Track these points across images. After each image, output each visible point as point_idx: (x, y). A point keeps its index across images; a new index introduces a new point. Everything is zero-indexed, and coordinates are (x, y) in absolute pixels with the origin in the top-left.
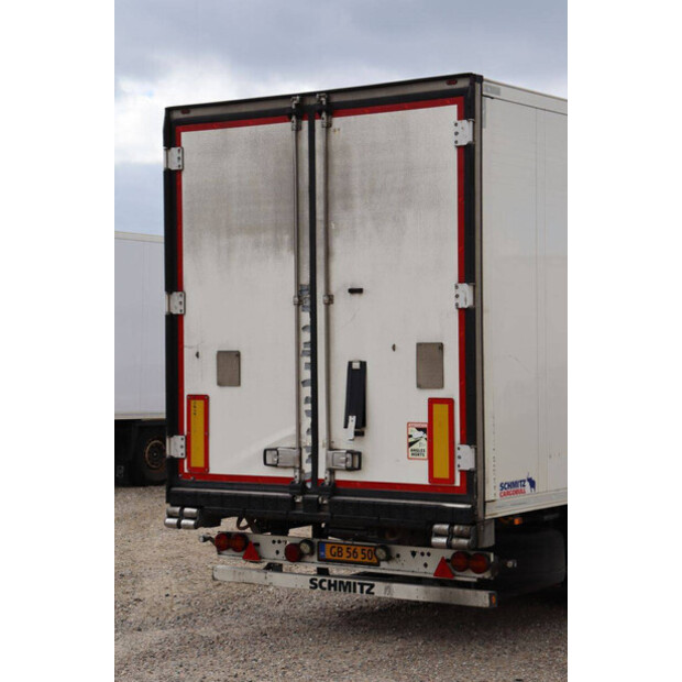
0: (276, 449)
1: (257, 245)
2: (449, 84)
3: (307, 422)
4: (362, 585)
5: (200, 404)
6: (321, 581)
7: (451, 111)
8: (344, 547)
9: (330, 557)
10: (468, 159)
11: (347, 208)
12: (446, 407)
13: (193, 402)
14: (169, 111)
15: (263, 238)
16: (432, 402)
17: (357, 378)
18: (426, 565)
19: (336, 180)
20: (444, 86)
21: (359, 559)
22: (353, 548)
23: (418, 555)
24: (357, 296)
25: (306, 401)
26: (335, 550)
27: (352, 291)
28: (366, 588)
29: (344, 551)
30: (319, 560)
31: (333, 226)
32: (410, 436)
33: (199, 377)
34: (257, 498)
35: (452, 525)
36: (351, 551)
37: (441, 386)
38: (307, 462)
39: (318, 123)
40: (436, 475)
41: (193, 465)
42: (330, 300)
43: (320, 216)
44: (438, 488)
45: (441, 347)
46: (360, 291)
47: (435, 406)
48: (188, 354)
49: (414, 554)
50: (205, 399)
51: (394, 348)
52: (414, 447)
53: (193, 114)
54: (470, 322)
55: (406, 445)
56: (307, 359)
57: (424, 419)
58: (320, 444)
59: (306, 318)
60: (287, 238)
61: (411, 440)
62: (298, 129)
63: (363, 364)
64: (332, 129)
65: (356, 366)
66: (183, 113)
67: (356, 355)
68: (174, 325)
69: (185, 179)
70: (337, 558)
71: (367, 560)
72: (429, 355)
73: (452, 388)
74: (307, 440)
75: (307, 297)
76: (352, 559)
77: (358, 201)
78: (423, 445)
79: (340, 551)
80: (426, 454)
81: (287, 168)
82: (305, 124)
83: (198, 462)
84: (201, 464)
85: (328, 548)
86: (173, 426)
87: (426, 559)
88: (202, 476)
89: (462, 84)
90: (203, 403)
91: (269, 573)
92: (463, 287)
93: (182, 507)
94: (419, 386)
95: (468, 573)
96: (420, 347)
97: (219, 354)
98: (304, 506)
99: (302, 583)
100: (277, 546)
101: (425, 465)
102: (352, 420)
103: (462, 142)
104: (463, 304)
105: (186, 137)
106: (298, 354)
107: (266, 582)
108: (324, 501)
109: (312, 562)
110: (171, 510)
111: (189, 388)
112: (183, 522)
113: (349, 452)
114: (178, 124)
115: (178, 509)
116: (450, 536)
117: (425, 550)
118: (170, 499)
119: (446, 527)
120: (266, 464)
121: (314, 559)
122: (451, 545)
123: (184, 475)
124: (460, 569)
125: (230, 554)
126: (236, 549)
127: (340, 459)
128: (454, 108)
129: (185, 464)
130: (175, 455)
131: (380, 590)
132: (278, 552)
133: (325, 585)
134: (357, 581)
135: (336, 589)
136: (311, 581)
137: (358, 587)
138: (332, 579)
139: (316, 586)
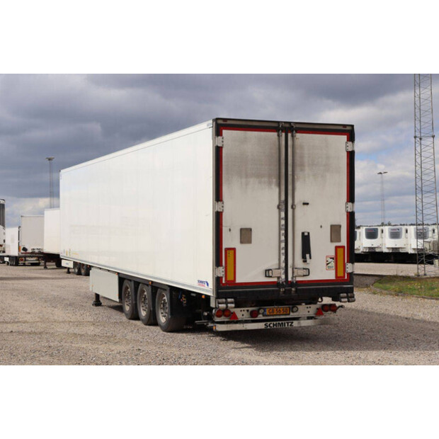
0: (271, 270)
1: (260, 183)
2: (343, 127)
3: (283, 258)
4: (288, 323)
6: (270, 324)
8: (275, 309)
9: (269, 314)
10: (351, 156)
11: (302, 170)
12: (342, 249)
13: (228, 251)
14: (217, 119)
15: (263, 180)
17: (306, 239)
19: (297, 158)
20: (341, 128)
21: (281, 313)
24: (305, 206)
25: (283, 249)
26: (270, 311)
27: (304, 204)
28: (290, 324)
29: (275, 311)
31: (296, 177)
32: (327, 261)
33: (230, 240)
35: (347, 293)
36: (278, 310)
37: (339, 241)
38: (283, 274)
39: (290, 135)
40: (338, 275)
41: (228, 279)
42: (293, 207)
43: (290, 172)
44: (339, 280)
45: (340, 226)
46: (308, 204)
47: (338, 249)
48: (225, 230)
50: (234, 249)
51: (321, 227)
52: (329, 265)
53: (229, 122)
54: (351, 216)
55: (326, 265)
56: (283, 232)
57: (333, 254)
58: (289, 266)
59: (283, 215)
60: (274, 180)
61: (328, 263)
62: (278, 136)
63: (309, 233)
64: (296, 138)
65: (306, 234)
66: (223, 121)
67: (306, 230)
68: (218, 217)
69: (224, 151)
70: (272, 314)
71: (285, 313)
72: (335, 230)
73: (344, 242)
74: (283, 265)
75: (285, 206)
76: (278, 313)
77: (307, 168)
78: (333, 264)
79: (273, 311)
80: (334, 268)
81: (275, 151)
82: (284, 134)
83: (230, 278)
84: (232, 279)
85: (267, 310)
86: (218, 262)
87: (309, 309)
88: (232, 284)
89: (348, 128)
90: (233, 251)
91: (245, 325)
92: (350, 204)
93: (226, 299)
94: (331, 241)
95: (329, 312)
96: (332, 226)
97: (241, 230)
98: (284, 292)
99: (261, 326)
100: (243, 313)
101: (334, 272)
102: (308, 256)
103: (350, 150)
104: (349, 210)
105: (225, 132)
106: (280, 229)
107: (244, 329)
108: (293, 289)
109: (260, 317)
110: (220, 300)
111: (225, 245)
112: (229, 305)
113: (304, 269)
114: (221, 126)
115: (224, 300)
116: (347, 297)
117: (308, 306)
118: (219, 295)
119: (345, 295)
120: (266, 276)
121: (261, 315)
122: (349, 301)
123: (223, 284)
124: (327, 311)
125: (222, 319)
126: (226, 316)
127: (301, 272)
128: (345, 137)
129: (224, 279)
130: (219, 276)
131: (295, 324)
132: (243, 315)
133: (272, 325)
134: (285, 322)
135: (276, 326)
136: (265, 325)
137: (286, 324)
138: (275, 323)
139: (267, 326)
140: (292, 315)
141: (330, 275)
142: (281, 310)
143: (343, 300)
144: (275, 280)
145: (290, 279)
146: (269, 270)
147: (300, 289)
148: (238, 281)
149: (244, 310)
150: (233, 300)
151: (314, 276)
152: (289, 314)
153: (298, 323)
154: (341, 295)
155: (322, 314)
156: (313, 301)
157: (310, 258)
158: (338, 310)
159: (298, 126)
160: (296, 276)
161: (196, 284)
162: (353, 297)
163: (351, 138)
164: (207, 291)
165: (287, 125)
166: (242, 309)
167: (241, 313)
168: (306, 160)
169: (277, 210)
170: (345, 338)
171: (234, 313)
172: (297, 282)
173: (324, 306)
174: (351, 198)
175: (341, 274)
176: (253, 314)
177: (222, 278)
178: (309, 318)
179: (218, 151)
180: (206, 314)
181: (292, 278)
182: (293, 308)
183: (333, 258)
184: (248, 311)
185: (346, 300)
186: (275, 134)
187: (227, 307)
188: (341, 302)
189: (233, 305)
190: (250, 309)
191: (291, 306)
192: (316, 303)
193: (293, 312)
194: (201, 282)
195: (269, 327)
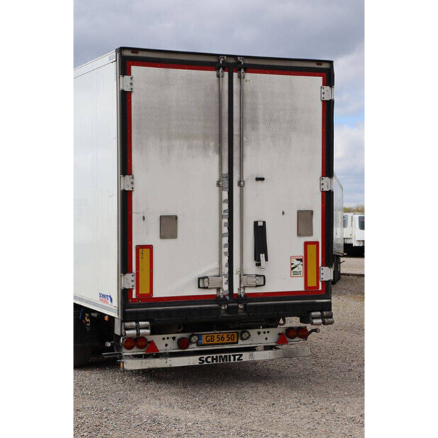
0: (207, 277)
1: (190, 147)
2: (318, 64)
3: (225, 259)
4: (234, 356)
5: (147, 251)
6: (207, 358)
7: (319, 80)
8: (216, 336)
9: (205, 342)
10: (328, 107)
11: (254, 129)
12: (315, 246)
13: (140, 250)
14: (122, 49)
15: (195, 142)
16: (306, 244)
17: (260, 232)
18: (266, 339)
19: (247, 111)
20: (314, 65)
21: (225, 341)
22: (221, 335)
24: (260, 182)
25: (225, 246)
26: (209, 338)
27: (258, 179)
28: (237, 357)
30: (198, 345)
31: (245, 139)
32: (292, 264)
33: (144, 234)
34: (195, 309)
35: (321, 311)
36: (220, 337)
37: (311, 234)
38: (226, 283)
39: (235, 75)
40: (309, 285)
41: (141, 292)
42: (241, 184)
43: (236, 132)
44: (309, 292)
45: (312, 212)
46: (262, 179)
47: (309, 246)
48: (136, 218)
49: (259, 333)
50: (150, 248)
51: (283, 213)
52: (295, 270)
53: (141, 54)
54: (328, 197)
55: (290, 269)
56: (226, 221)
57: (301, 253)
58: (234, 272)
59: (225, 195)
60: (212, 144)
61: (293, 266)
62: (218, 76)
63: (264, 223)
64: (245, 79)
65: (260, 224)
66: (132, 52)
67: (260, 218)
68: (126, 199)
69: (134, 98)
70: (210, 342)
71: (230, 341)
72: (304, 218)
73: (317, 236)
74: (226, 270)
75: (228, 182)
76: (220, 342)
77: (261, 126)
78: (301, 268)
79: (212, 338)
80: (302, 274)
81: (213, 99)
82: (226, 74)
83: (144, 290)
84: (148, 292)
85: (204, 337)
86: (125, 267)
87: (266, 335)
88: (148, 299)
89: (325, 66)
90: (148, 250)
91: (169, 359)
92: (326, 179)
93: (137, 322)
94: (299, 235)
95: (297, 339)
96: (299, 212)
97: (161, 218)
98: (227, 310)
99: (193, 361)
100: (166, 341)
101: (302, 280)
102: (262, 256)
103: (327, 98)
104: (326, 189)
105: (135, 69)
106: (221, 217)
107: (167, 365)
108: (241, 306)
109: (193, 348)
110: (128, 324)
111: (136, 241)
112: (141, 331)
113: (257, 276)
114: (128, 59)
115: (134, 324)
116: (322, 317)
117: (266, 330)
118: (126, 317)
119: (319, 313)
120: (199, 287)
121: (194, 345)
122: (324, 323)
123: (133, 300)
124: (293, 337)
125: (135, 351)
126: (140, 347)
127: (252, 281)
128: (320, 79)
129: (134, 292)
130: (127, 287)
131: (246, 357)
132: (166, 345)
133: (210, 360)
134: (231, 354)
135: (217, 361)
136: (200, 359)
137: (232, 358)
138: (215, 356)
139: (203, 361)
140: (241, 344)
141: (297, 285)
142: (225, 335)
143: (315, 321)
144: (214, 292)
145: (236, 291)
146: (204, 278)
147: (251, 306)
148: (156, 294)
149: (168, 338)
150: (147, 323)
151: (271, 287)
152: (237, 343)
153: (250, 356)
154: (313, 314)
155: (287, 342)
156: (271, 322)
157: (266, 260)
158: (310, 337)
159: (247, 62)
160: (244, 287)
161: (96, 299)
162: (331, 317)
163: (329, 80)
164: (110, 310)
165: (232, 61)
166: (165, 336)
167: (164, 343)
168: (260, 113)
169: (218, 188)
170: (321, 377)
171: (152, 343)
172: (246, 295)
173: (289, 330)
174: (328, 170)
175: (312, 283)
176: (183, 344)
177: (131, 290)
178: (267, 348)
179: (125, 99)
180: (109, 344)
181: (239, 289)
182: (242, 333)
183: (301, 260)
184: (174, 338)
185: (320, 321)
186: (214, 73)
187: (138, 334)
188: (312, 324)
189: (148, 331)
190: (178, 336)
191: (239, 331)
192: (276, 327)
193: (242, 339)
194: (103, 296)
195: (205, 363)
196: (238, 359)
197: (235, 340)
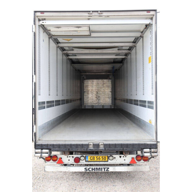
2: (147, 12)
4: (104, 168)
6: (89, 169)
8: (95, 157)
9: (90, 160)
14: (35, 12)
18: (125, 160)
21: (101, 160)
22: (99, 157)
23: (122, 157)
26: (92, 158)
28: (106, 169)
29: (95, 158)
30: (86, 161)
36: (98, 158)
66: (41, 13)
70: (92, 160)
71: (104, 160)
76: (98, 160)
79: (94, 158)
85: (89, 157)
87: (125, 158)
89: (151, 13)
91: (68, 168)
93: (42, 149)
95: (142, 161)
99: (82, 169)
100: (69, 158)
107: (67, 171)
110: (37, 151)
112: (43, 155)
115: (40, 150)
116: (150, 152)
124: (139, 161)
131: (111, 169)
132: (69, 160)
133: (90, 169)
134: (103, 167)
135: (94, 170)
136: (85, 169)
137: (103, 169)
138: (93, 167)
139: (87, 170)
140: (110, 162)
142: (101, 157)
149: (70, 157)
150: (47, 151)
152: (108, 161)
153: (113, 169)
155: (137, 163)
176: (77, 160)
182: (109, 157)
184: (73, 157)
190: (75, 156)
193: (110, 160)
195: (88, 171)
196: (107, 170)
197: (107, 160)
